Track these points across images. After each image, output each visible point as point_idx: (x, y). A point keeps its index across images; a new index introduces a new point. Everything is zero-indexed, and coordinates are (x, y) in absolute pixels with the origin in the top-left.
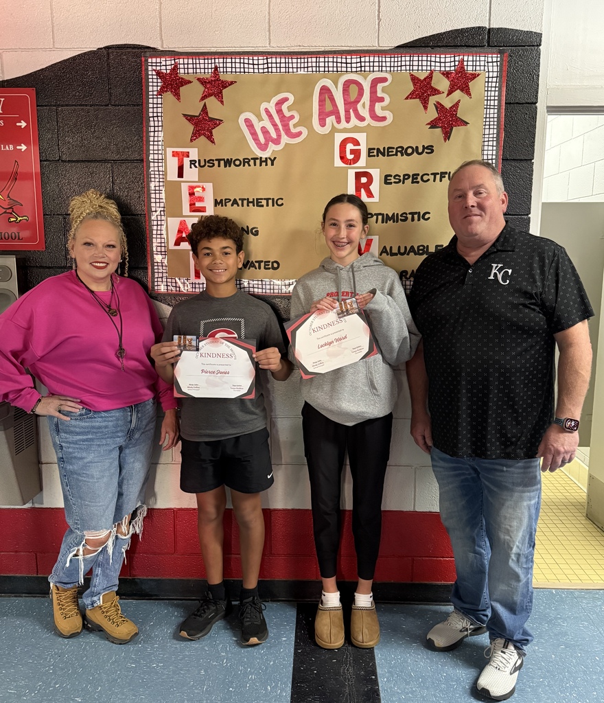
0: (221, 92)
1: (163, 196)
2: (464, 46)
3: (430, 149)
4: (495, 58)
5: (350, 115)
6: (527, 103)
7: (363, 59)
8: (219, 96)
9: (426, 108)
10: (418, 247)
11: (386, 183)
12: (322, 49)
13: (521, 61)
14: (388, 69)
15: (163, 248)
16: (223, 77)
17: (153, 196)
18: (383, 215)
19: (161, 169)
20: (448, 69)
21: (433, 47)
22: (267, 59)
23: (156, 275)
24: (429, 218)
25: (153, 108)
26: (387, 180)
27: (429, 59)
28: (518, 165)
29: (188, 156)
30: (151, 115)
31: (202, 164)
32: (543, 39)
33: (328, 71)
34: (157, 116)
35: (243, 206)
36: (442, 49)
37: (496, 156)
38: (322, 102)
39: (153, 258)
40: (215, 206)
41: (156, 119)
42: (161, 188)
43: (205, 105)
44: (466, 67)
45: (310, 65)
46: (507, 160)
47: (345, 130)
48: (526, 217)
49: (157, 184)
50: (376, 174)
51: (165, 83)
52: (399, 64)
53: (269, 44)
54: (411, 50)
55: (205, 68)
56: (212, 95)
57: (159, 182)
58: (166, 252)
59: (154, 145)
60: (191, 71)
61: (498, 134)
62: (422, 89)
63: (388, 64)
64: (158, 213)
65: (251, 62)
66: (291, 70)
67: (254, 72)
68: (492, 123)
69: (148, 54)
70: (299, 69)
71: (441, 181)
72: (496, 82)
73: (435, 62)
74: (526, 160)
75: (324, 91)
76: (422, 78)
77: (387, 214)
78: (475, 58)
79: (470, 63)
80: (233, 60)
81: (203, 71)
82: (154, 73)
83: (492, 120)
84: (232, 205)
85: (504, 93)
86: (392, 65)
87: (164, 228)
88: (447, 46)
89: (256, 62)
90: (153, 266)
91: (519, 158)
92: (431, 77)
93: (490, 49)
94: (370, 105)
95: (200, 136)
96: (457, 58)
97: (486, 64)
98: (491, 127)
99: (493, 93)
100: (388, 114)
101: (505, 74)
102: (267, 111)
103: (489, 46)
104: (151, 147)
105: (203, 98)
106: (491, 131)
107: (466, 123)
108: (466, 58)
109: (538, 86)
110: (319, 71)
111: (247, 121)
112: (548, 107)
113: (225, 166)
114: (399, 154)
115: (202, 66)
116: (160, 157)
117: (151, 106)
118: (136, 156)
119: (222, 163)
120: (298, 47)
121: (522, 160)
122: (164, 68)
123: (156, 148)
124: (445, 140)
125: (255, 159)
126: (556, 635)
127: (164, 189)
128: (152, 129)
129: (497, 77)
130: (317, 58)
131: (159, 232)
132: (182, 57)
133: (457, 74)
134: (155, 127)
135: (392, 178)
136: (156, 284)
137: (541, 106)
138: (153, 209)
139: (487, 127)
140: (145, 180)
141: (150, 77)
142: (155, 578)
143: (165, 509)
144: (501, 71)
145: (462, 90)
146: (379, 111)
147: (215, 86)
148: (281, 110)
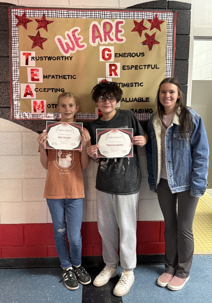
0: (46, 26)
1: (18, 73)
2: (157, 8)
3: (143, 54)
4: (171, 14)
5: (106, 38)
6: (185, 34)
7: (112, 13)
8: (45, 28)
9: (141, 35)
10: (138, 98)
11: (123, 69)
12: (94, 8)
13: (182, 16)
14: (124, 17)
15: (18, 98)
16: (47, 19)
17: (13, 73)
18: (122, 84)
19: (17, 61)
20: (150, 18)
21: (143, 8)
22: (68, 11)
23: (15, 111)
24: (143, 85)
25: (14, 32)
26: (123, 68)
27: (142, 14)
28: (182, 62)
29: (31, 55)
30: (13, 35)
31: (37, 58)
32: (192, 6)
33: (96, 18)
34: (16, 36)
35: (57, 78)
36: (148, 10)
37: (172, 57)
38: (93, 32)
39: (13, 103)
40: (44, 78)
41: (15, 37)
42: (18, 70)
43: (39, 32)
44: (158, 18)
45: (88, 14)
46: (177, 59)
47: (104, 45)
48: (186, 85)
49: (16, 68)
50: (119, 65)
51: (20, 21)
52: (129, 16)
53: (69, 4)
54: (134, 9)
55: (39, 15)
56: (42, 27)
57: (17, 67)
58: (20, 100)
59: (14, 50)
60: (32, 16)
61: (173, 48)
62: (139, 27)
63: (124, 15)
64: (16, 81)
65: (60, 12)
66: (79, 17)
67: (62, 17)
68: (170, 43)
69: (11, 7)
70: (83, 17)
71: (148, 69)
72: (172, 25)
73: (145, 15)
74: (185, 60)
75: (94, 27)
76: (139, 22)
77: (124, 83)
78: (162, 14)
79: (160, 16)
80: (52, 12)
81: (38, 16)
82: (14, 16)
83: (170, 41)
84: (52, 78)
85: (175, 30)
86: (125, 16)
87: (18, 88)
88: (149, 8)
89: (63, 13)
90: (13, 106)
91: (182, 59)
92: (143, 22)
93: (169, 10)
94: (115, 34)
95: (36, 46)
96: (154, 14)
97: (167, 17)
98: (170, 45)
99: (170, 30)
100: (123, 38)
101: (175, 21)
102: (68, 35)
103: (168, 8)
104: (13, 51)
105: (38, 29)
106: (170, 47)
107: (158, 43)
108: (158, 14)
109: (190, 27)
110: (92, 18)
111: (59, 39)
112: (194, 37)
113: (48, 60)
114: (129, 56)
115: (37, 14)
116: (17, 55)
117: (13, 31)
118: (5, 55)
119: (47, 58)
120: (82, 7)
121: (183, 60)
122: (19, 14)
123: (15, 51)
124: (149, 50)
125: (62, 57)
126: (204, 277)
127: (19, 70)
128: (13, 42)
129: (172, 22)
130: (91, 11)
131: (16, 90)
132: (28, 9)
133: (154, 20)
134: (14, 41)
135: (126, 67)
136: (15, 115)
137: (191, 36)
138: (14, 79)
139: (168, 45)
140: (10, 66)
141: (13, 18)
142: (14, 258)
143: (18, 224)
144: (174, 20)
145: (157, 28)
146: (120, 37)
147: (44, 23)
148: (75, 35)
